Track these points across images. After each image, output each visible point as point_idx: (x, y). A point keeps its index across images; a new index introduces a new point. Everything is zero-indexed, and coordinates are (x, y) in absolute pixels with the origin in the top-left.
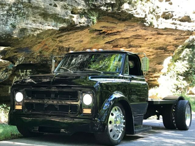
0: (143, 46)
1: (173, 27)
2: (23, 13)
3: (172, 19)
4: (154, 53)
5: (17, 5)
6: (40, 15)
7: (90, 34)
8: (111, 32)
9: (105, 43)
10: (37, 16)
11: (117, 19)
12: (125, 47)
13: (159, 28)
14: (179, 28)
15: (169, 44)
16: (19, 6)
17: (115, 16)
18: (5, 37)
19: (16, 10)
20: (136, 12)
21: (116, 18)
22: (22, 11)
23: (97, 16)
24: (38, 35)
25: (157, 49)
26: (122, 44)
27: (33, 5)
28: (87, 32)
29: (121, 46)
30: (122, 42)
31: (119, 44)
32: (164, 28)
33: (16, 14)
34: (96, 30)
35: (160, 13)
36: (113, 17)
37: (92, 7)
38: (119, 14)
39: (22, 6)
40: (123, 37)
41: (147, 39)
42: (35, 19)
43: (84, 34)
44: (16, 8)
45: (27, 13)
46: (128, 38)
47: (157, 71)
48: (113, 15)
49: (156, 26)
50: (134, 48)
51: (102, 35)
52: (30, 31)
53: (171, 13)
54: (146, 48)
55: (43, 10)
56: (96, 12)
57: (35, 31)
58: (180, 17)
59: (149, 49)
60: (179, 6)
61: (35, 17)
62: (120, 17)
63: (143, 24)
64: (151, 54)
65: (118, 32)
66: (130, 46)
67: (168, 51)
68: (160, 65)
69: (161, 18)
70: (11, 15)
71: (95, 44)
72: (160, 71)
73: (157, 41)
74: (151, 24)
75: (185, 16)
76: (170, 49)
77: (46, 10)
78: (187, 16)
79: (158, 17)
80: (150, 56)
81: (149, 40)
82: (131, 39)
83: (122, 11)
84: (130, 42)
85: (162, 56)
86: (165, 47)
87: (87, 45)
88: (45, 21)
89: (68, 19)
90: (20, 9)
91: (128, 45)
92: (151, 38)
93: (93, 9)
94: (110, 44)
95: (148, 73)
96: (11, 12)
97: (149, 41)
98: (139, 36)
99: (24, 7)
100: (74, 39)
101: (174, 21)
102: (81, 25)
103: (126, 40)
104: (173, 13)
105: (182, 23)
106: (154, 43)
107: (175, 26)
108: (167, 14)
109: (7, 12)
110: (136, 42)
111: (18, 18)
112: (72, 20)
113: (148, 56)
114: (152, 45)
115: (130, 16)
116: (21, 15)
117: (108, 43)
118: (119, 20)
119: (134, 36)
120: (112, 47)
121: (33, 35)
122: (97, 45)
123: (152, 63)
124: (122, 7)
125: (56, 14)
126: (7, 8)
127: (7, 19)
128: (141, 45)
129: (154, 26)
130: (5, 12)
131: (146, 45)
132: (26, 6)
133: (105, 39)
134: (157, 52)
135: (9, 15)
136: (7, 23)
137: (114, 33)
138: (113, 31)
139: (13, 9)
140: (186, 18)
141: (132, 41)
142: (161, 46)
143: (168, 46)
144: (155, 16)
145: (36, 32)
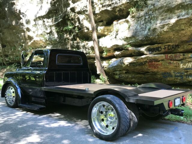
5: (148, 13)
6: (166, 12)
10: (164, 14)
19: (149, 17)
22: (153, 16)
27: (157, 7)
33: (150, 20)
39: (151, 12)
42: (163, 17)
44: (148, 15)
45: (155, 16)
52: (159, 29)
55: (166, 7)
57: (163, 27)
61: (163, 16)
70: (147, 22)
77: (168, 6)
96: (147, 20)
99: (153, 12)
109: (145, 21)
111: (153, 22)
116: (153, 18)
121: (164, 31)
126: (144, 18)
127: (146, 25)
132: (153, 11)
135: (146, 23)
136: (145, 28)
139: (147, 17)
145: (165, 28)
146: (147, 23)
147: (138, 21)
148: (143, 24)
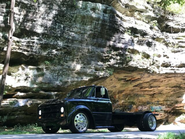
0: (161, 86)
1: (173, 71)
2: (66, 74)
3: (170, 67)
4: (172, 91)
5: (62, 70)
6: (76, 74)
7: (119, 82)
8: (134, 79)
9: (133, 86)
11: (128, 71)
12: (148, 87)
13: (160, 73)
14: (177, 72)
15: (181, 83)
16: (64, 70)
17: (125, 69)
18: (57, 87)
19: (62, 73)
20: (140, 65)
21: (126, 70)
22: (66, 73)
23: (113, 70)
24: (75, 84)
25: (172, 87)
26: (145, 86)
27: (71, 69)
28: (116, 81)
29: (145, 87)
30: (145, 85)
31: (143, 86)
32: (165, 73)
33: (62, 75)
34: (122, 79)
35: (159, 64)
36: (124, 70)
37: (108, 66)
38: (127, 68)
39: (65, 70)
40: (145, 81)
41: (162, 81)
42: (73, 76)
43: (114, 82)
45: (68, 73)
46: (148, 82)
47: (179, 103)
48: (124, 69)
49: (158, 72)
50: (155, 88)
51: (129, 82)
52: (70, 82)
53: (169, 63)
54: (164, 87)
55: (77, 71)
56: (111, 68)
57: (73, 82)
58: (177, 65)
59: (166, 87)
60: (175, 58)
61: (73, 75)
62: (129, 70)
63: (147, 72)
64: (170, 91)
65: (139, 78)
66: (151, 87)
67: (183, 88)
68: (179, 98)
69: (161, 67)
71: (126, 87)
72: (181, 102)
73: (170, 82)
74: (153, 71)
75: (181, 64)
76: (183, 87)
77: (79, 71)
78: (183, 64)
79: (158, 67)
80: (170, 92)
81: (163, 82)
82: (151, 83)
83: (129, 66)
84: (150, 84)
85: (179, 92)
86: (178, 86)
87: (121, 89)
88: (79, 77)
89: (93, 74)
90: (64, 72)
91: (149, 86)
92: (165, 81)
93: (109, 67)
94: (137, 87)
95: (172, 104)
96: (59, 74)
97: (165, 83)
98: (155, 80)
99: (66, 71)
100: (109, 85)
101: (172, 68)
102: (102, 76)
103: (148, 83)
104: (171, 63)
105: (179, 69)
106: (169, 84)
107: (174, 71)
108: (166, 64)
109: (58, 74)
110: (155, 84)
111: (64, 76)
112: (96, 74)
113: (169, 93)
114: (168, 85)
115: (136, 68)
116: (65, 75)
117: (136, 86)
118: (129, 71)
119: (152, 80)
120: (139, 88)
121: (73, 85)
122: (128, 88)
123: (173, 97)
124: (129, 64)
125: (85, 72)
126: (57, 72)
127: (58, 77)
128: (159, 86)
129: (156, 72)
130: (56, 74)
131: (163, 85)
133: (132, 84)
134: (174, 89)
136: (57, 79)
137: (136, 79)
138: (135, 79)
139: (61, 72)
140: (182, 65)
141: (152, 83)
142: (175, 85)
143: (180, 84)
144: (156, 66)
146: (59, 76)
147: (52, 72)
148: (55, 76)
